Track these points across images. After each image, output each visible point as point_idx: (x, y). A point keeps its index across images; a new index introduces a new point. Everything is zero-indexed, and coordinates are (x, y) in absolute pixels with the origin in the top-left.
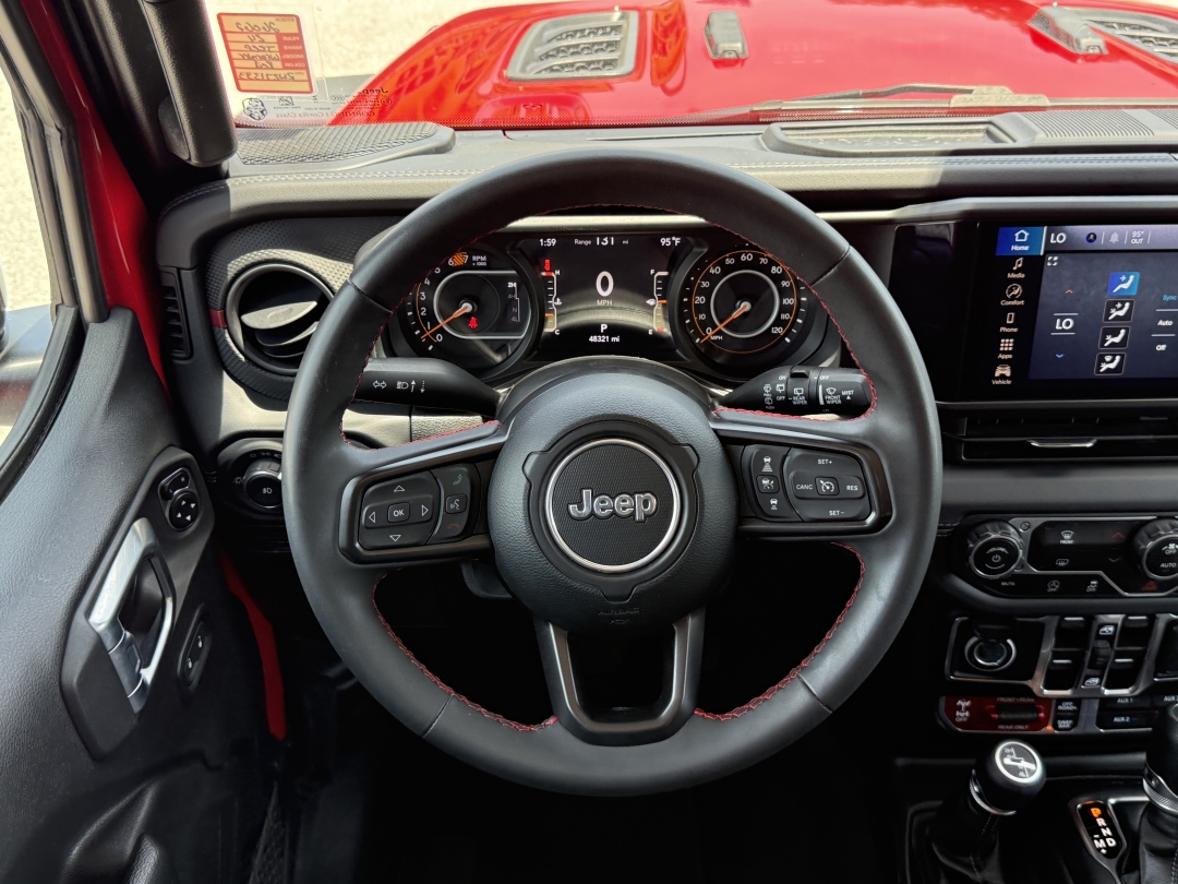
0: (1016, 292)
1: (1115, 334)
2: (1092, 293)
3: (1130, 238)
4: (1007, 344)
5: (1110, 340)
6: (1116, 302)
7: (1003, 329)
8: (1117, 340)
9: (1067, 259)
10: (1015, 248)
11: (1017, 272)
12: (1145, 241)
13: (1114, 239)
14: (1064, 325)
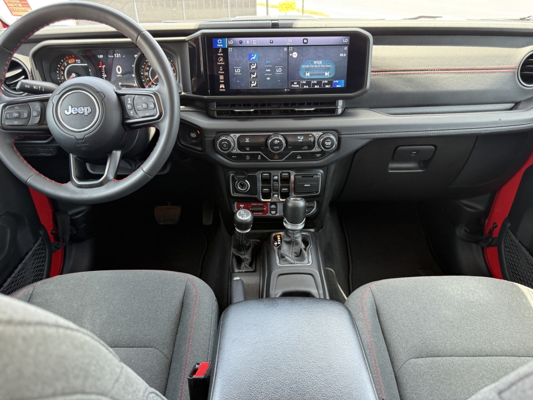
0: (221, 60)
1: (254, 74)
2: (244, 60)
3: (253, 42)
4: (222, 77)
5: (252, 76)
6: (252, 63)
7: (219, 72)
8: (255, 76)
9: (235, 49)
10: (218, 45)
11: (220, 53)
12: (257, 43)
13: (248, 42)
14: (238, 71)
